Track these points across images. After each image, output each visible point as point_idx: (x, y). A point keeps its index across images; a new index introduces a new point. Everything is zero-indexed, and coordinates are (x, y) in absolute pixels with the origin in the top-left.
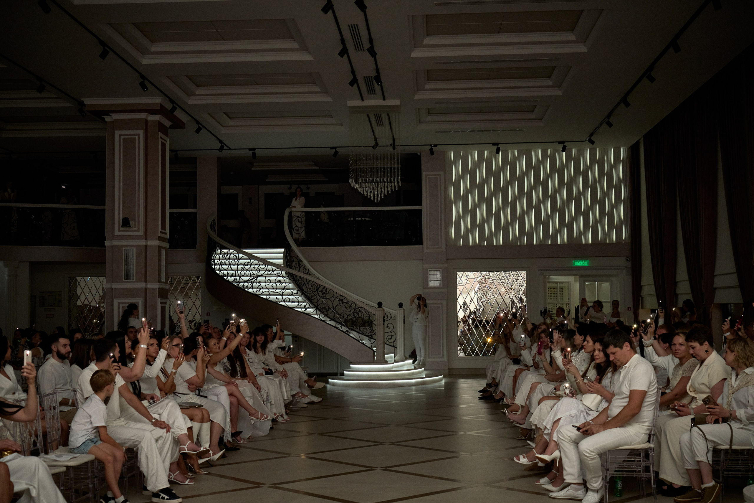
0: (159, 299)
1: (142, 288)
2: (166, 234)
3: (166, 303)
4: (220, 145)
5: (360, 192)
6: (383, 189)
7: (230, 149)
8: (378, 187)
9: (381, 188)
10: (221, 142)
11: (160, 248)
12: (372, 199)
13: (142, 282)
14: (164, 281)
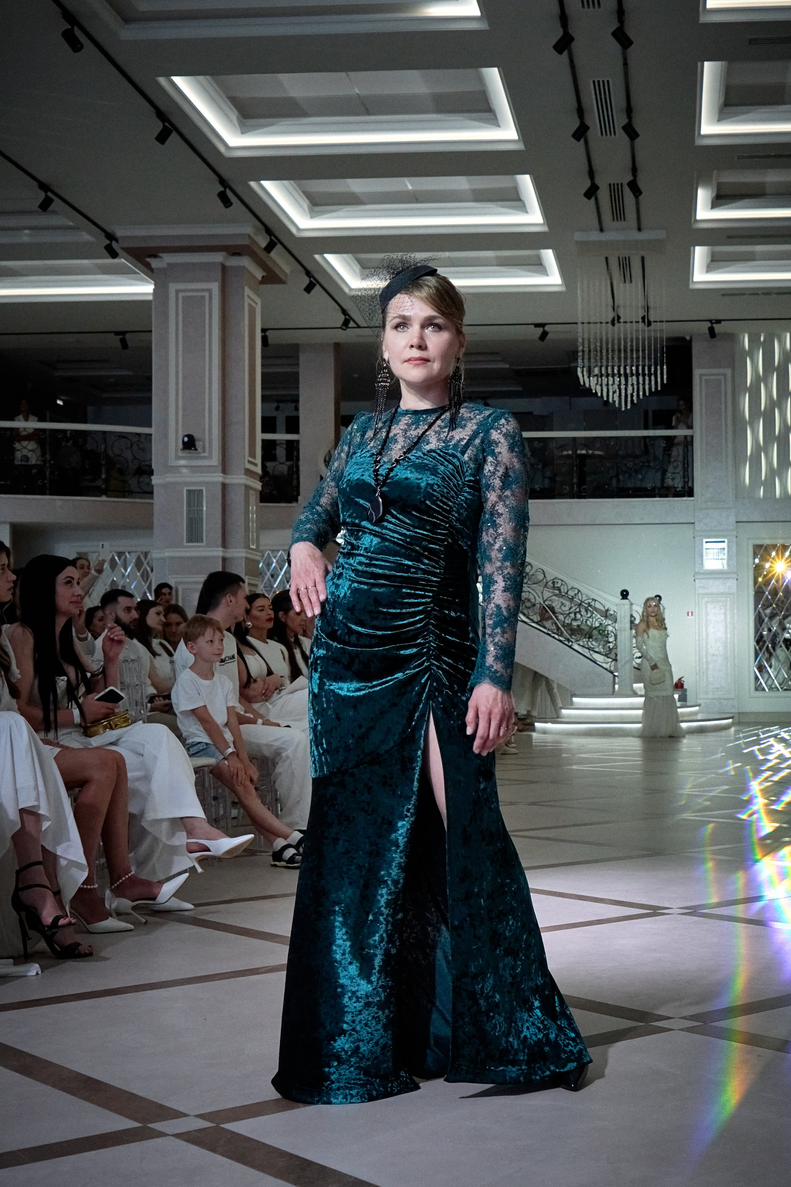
0: (247, 577)
1: (217, 557)
2: (256, 465)
3: (256, 586)
4: (342, 318)
5: (596, 393)
6: (635, 387)
7: (359, 327)
8: (626, 384)
9: (633, 385)
10: (344, 312)
11: (247, 488)
12: (617, 405)
13: (218, 547)
14: (254, 547)
